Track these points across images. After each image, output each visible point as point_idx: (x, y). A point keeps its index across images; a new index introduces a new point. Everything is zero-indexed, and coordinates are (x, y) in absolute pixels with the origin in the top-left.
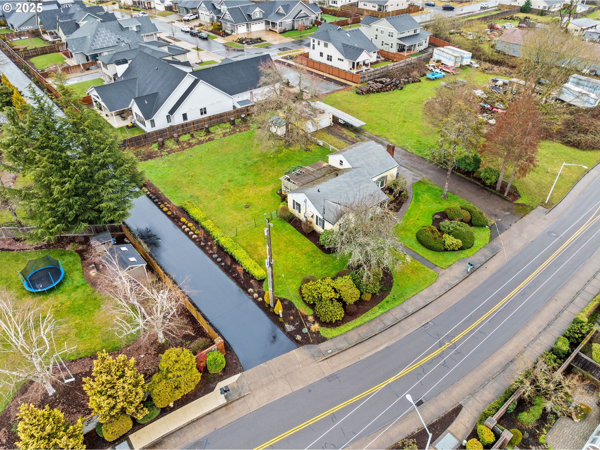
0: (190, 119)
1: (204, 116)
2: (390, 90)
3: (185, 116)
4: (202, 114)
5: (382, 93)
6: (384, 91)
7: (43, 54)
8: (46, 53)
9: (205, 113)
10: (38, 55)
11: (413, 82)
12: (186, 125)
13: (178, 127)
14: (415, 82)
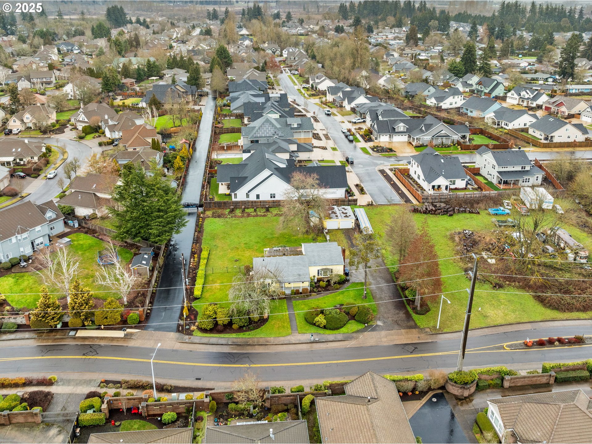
0: (261, 199)
1: (273, 199)
2: (439, 214)
3: (258, 196)
4: (271, 197)
5: (429, 215)
6: (432, 214)
7: (231, 132)
8: (234, 132)
9: (274, 197)
10: (228, 133)
11: (470, 212)
12: (257, 202)
13: (252, 202)
14: (473, 213)
